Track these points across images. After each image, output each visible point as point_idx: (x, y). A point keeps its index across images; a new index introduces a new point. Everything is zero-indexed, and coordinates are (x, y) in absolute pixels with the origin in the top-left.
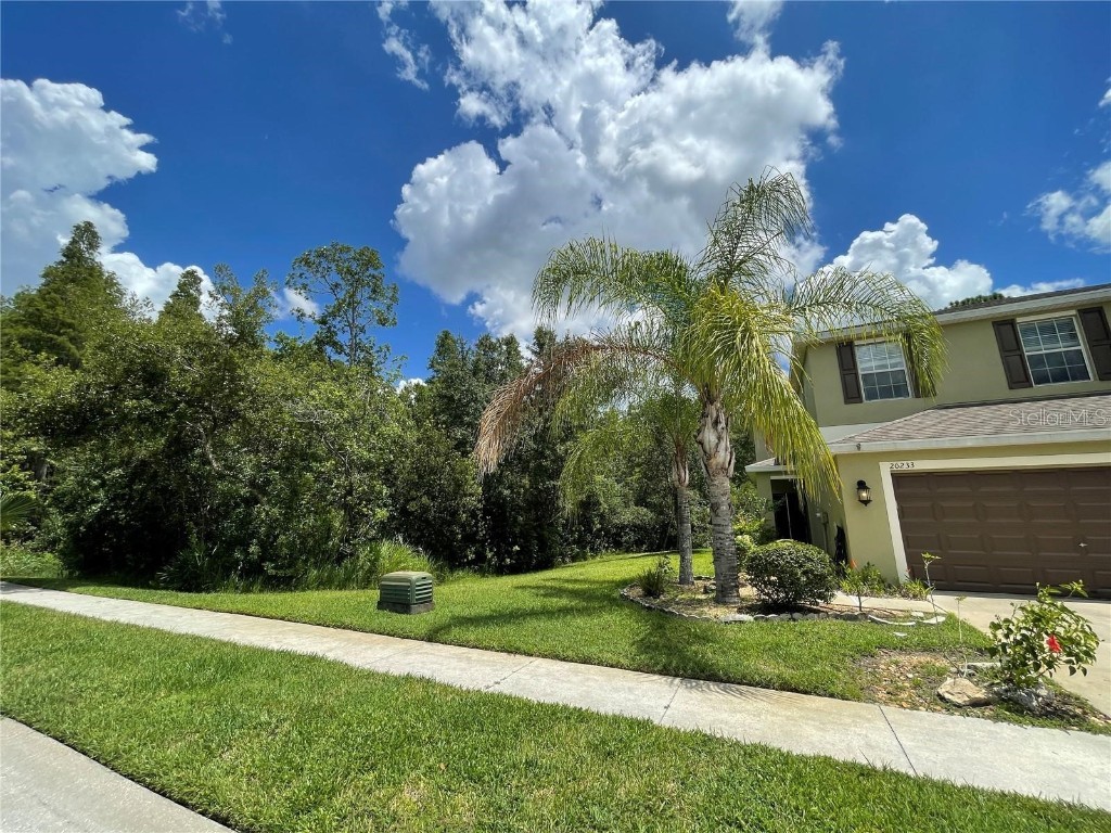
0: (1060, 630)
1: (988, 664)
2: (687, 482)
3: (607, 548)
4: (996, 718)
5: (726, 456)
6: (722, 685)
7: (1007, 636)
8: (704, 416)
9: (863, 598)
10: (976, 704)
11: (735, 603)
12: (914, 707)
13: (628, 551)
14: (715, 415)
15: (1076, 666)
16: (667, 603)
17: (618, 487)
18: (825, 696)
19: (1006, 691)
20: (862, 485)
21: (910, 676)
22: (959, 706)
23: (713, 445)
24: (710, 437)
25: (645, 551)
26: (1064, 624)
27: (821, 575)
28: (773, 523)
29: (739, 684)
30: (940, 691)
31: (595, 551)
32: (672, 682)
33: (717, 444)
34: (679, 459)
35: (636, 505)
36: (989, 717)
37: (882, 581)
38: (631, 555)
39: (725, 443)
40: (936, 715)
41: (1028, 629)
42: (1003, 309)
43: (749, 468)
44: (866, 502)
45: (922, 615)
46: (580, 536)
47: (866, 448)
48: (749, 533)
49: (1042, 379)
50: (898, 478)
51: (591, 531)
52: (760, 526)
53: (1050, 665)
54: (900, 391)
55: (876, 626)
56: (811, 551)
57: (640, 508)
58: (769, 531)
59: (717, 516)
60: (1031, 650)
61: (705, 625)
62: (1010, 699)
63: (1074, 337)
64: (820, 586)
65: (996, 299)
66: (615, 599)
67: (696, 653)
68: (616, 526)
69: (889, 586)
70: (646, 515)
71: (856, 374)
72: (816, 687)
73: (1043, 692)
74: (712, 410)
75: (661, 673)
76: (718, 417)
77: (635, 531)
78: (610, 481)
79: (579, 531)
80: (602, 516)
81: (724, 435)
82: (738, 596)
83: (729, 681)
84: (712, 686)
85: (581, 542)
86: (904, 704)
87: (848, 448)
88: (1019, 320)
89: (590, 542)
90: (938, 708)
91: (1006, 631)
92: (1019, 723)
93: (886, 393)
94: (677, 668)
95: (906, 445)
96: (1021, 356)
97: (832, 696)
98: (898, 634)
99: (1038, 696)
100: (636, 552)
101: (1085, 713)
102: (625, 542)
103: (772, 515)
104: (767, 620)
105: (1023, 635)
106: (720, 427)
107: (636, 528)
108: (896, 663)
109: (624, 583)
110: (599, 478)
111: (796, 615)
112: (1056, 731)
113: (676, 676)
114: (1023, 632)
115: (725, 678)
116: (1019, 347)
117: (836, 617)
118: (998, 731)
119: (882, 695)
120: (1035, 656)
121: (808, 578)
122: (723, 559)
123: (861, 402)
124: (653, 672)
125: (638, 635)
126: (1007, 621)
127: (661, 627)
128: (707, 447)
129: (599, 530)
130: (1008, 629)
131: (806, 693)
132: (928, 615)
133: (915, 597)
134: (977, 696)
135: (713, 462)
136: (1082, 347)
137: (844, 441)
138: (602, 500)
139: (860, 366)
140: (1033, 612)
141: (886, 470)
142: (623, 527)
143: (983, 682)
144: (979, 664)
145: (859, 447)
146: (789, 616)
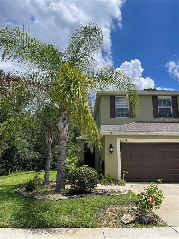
0: (155, 195)
1: (136, 207)
2: (51, 142)
3: (19, 169)
4: (135, 227)
5: (66, 133)
6: (48, 230)
7: (141, 198)
8: (60, 116)
9: (106, 186)
10: (131, 222)
11: (62, 191)
12: (113, 227)
13: (28, 170)
14: (64, 116)
15: (157, 207)
16: (35, 194)
17: (27, 143)
18: (86, 228)
19: (140, 217)
20: (111, 146)
21: (114, 215)
22: (126, 224)
23: (62, 128)
24: (61, 125)
25: (36, 170)
26: (156, 193)
27: (93, 179)
28: (83, 159)
29: (55, 228)
30: (122, 219)
31: (13, 171)
32: (26, 232)
33: (63, 128)
34: (49, 133)
35: (34, 151)
36: (134, 227)
37: (113, 180)
38: (29, 172)
39: (67, 128)
40: (120, 229)
41: (147, 196)
42: (155, 93)
43: (78, 138)
44: (112, 152)
45: (122, 191)
46: (6, 165)
47: (114, 133)
48: (74, 163)
49: (161, 116)
50: (122, 144)
51: (12, 162)
52: (79, 160)
53: (151, 207)
54: (126, 115)
55: (108, 197)
56: (91, 170)
57: (35, 152)
58: (82, 162)
59: (60, 157)
60: (147, 203)
61: (48, 202)
62: (140, 219)
63: (170, 104)
64: (93, 183)
65: (155, 90)
66: (12, 194)
67: (40, 216)
68: (24, 160)
69: (115, 181)
70: (37, 155)
71: (115, 108)
72: (83, 225)
73: (149, 215)
74: (63, 114)
75: (23, 228)
76: (65, 117)
77: (32, 162)
78: (24, 141)
79: (6, 162)
80: (18, 156)
81: (66, 125)
82: (64, 189)
83: (51, 227)
84: (44, 231)
85: (6, 167)
86: (111, 226)
87: (108, 133)
88: (158, 97)
89: (11, 167)
90: (120, 226)
91: (141, 197)
92: (141, 227)
93: (122, 115)
94: (30, 224)
95: (125, 133)
96: (158, 108)
97: (88, 227)
98: (114, 199)
99: (147, 217)
100: (32, 171)
101: (158, 221)
102: (28, 166)
103: (83, 156)
104: (72, 198)
105: (145, 198)
106: (65, 121)
107: (32, 160)
108: (111, 211)
109: (19, 186)
110: (18, 139)
111: (83, 195)
112: (150, 229)
113: (29, 228)
114: (146, 197)
115: (49, 226)
116: (157, 106)
117: (97, 194)
118: (135, 231)
119: (105, 224)
120: (148, 204)
121: (89, 181)
122: (60, 174)
123: (115, 117)
124: (19, 228)
125: (16, 210)
126: (142, 193)
127: (29, 205)
128: (59, 129)
129: (16, 162)
130: (142, 196)
131: (79, 228)
132: (124, 190)
133: (122, 184)
134: (132, 220)
135: (61, 135)
136: (171, 108)
137: (108, 130)
138: (19, 149)
139: (116, 105)
140: (149, 190)
141: (119, 141)
142: (28, 160)
143: (134, 214)
144: (134, 208)
145: (112, 133)
146: (81, 195)
